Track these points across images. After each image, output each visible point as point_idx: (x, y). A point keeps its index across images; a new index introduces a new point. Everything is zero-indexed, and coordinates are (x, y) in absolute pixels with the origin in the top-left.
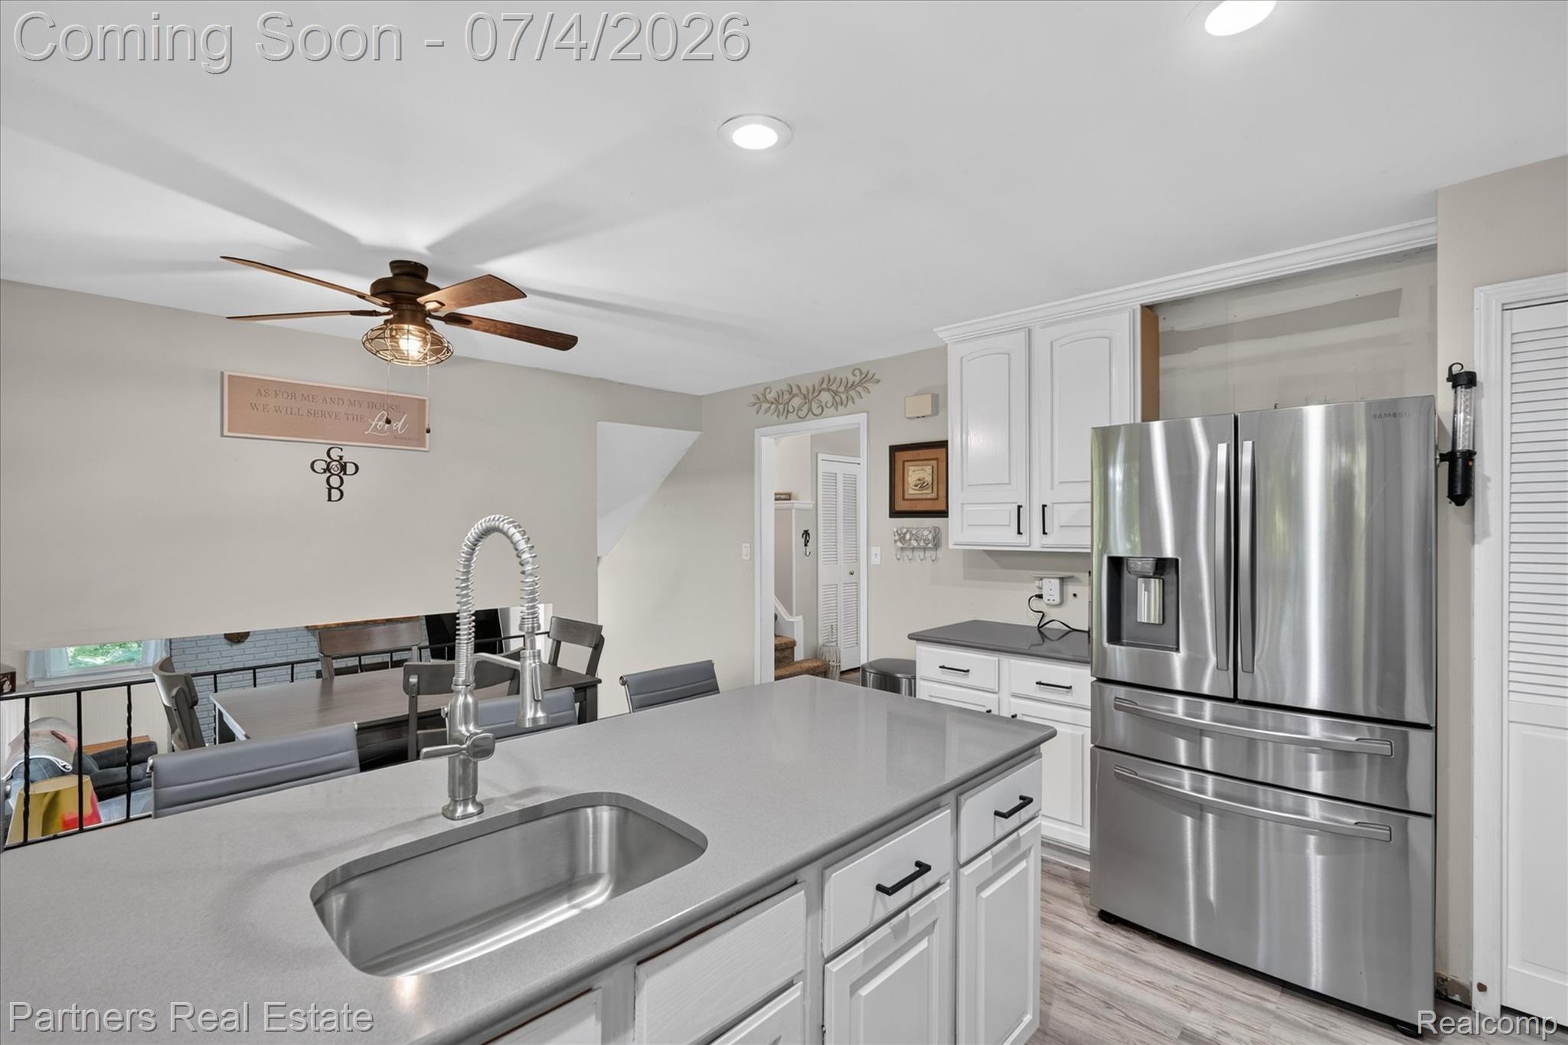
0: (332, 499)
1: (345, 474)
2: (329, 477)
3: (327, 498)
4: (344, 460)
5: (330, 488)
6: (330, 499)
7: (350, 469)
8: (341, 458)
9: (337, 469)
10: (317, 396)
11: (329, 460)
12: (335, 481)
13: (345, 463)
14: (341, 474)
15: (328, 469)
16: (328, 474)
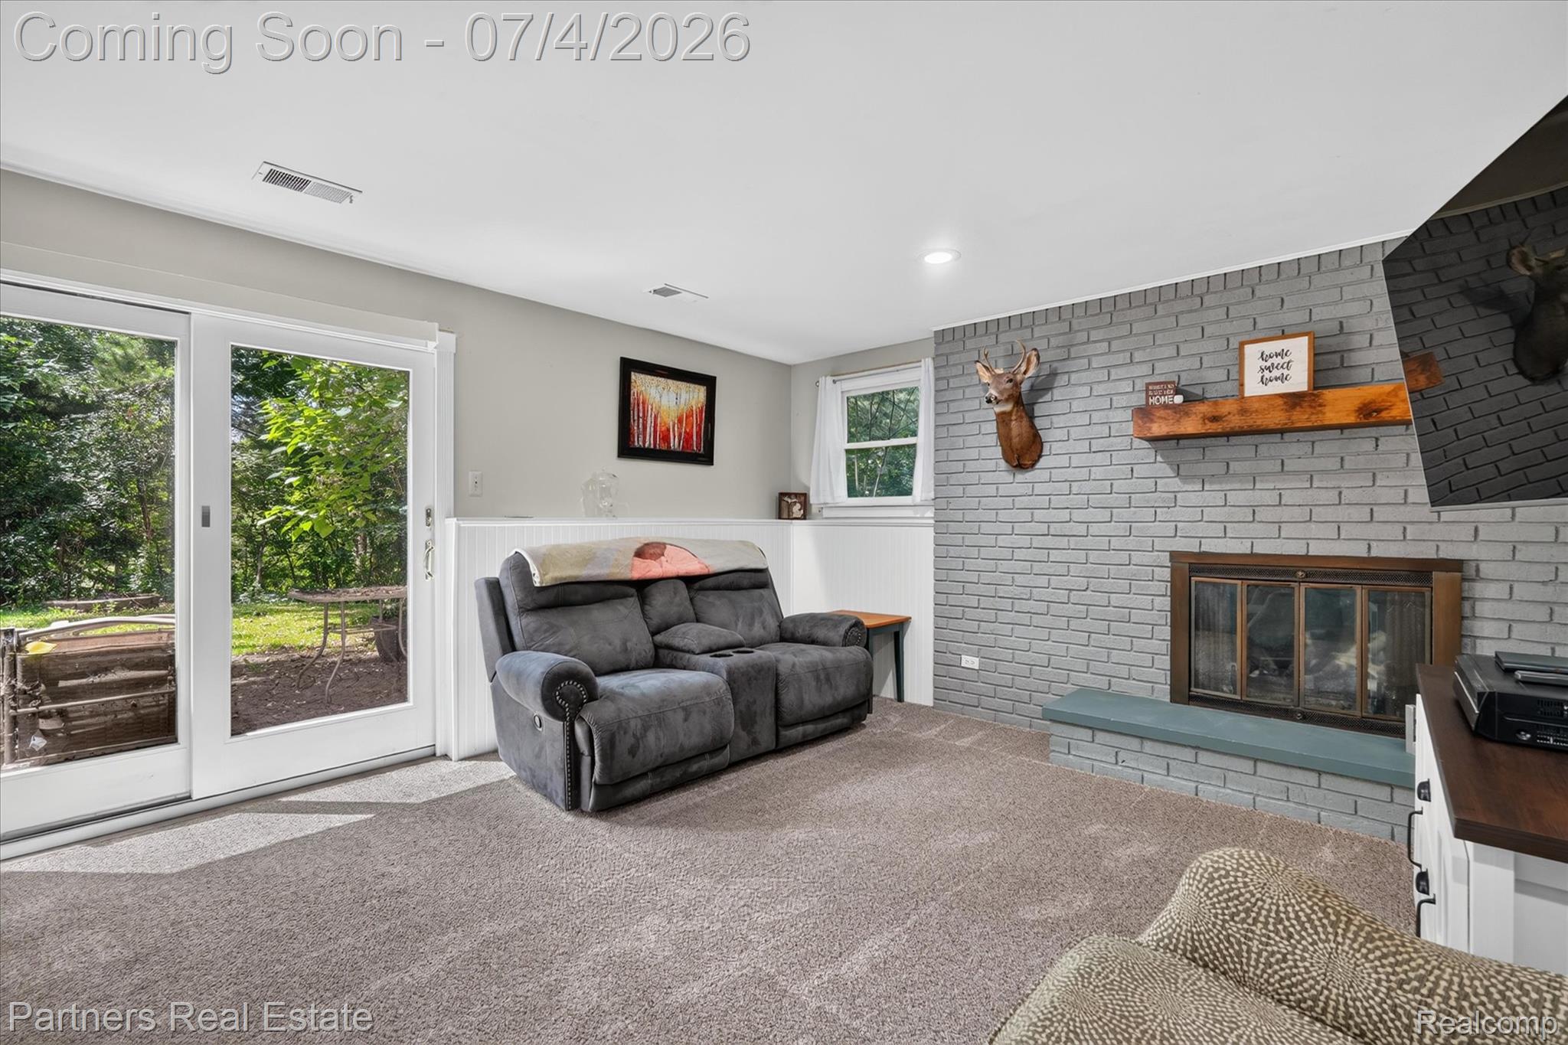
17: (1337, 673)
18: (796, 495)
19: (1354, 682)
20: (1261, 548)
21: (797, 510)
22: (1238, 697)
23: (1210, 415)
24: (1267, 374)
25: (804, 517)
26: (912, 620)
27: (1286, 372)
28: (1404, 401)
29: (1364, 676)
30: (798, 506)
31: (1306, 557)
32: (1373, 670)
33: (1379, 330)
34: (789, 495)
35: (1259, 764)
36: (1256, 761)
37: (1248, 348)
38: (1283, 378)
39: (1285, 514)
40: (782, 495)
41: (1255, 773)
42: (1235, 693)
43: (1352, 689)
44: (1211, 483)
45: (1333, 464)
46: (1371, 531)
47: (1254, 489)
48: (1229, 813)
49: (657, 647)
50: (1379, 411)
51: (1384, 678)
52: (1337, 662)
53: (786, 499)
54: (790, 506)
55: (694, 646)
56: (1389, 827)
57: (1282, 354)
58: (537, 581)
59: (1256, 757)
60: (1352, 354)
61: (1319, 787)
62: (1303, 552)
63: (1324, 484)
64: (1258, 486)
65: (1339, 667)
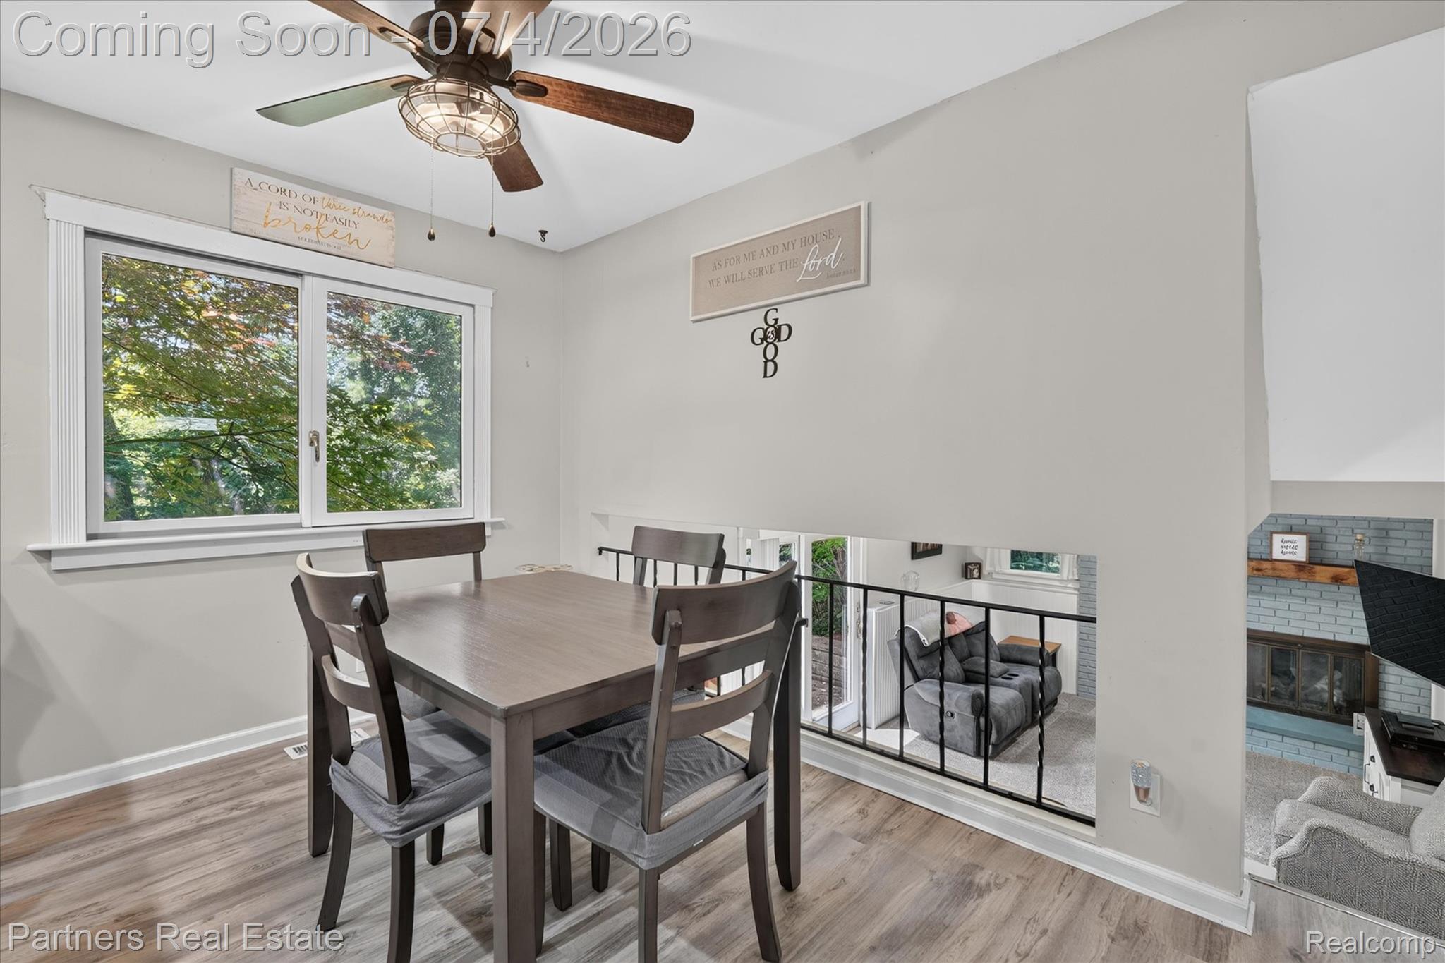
0: (768, 375)
1: (779, 341)
2: (766, 347)
3: (763, 375)
4: (779, 323)
5: (767, 361)
6: (765, 376)
7: (785, 331)
8: (776, 320)
9: (773, 334)
10: (755, 252)
11: (765, 327)
12: (771, 349)
13: (780, 326)
14: (776, 343)
15: (764, 339)
16: (765, 343)
17: (1316, 692)
18: (975, 564)
19: (1326, 696)
20: (1279, 630)
21: (976, 573)
22: (1266, 702)
23: (1255, 567)
24: (1285, 550)
25: (979, 577)
26: (1062, 646)
27: (1295, 551)
28: (1354, 577)
29: (1332, 696)
30: (976, 570)
31: (1302, 637)
32: (1336, 692)
33: (1340, 535)
34: (970, 564)
35: (1285, 737)
36: (1283, 736)
37: (1275, 536)
38: (1294, 553)
39: (1292, 615)
40: (967, 565)
41: (1283, 741)
42: (1264, 699)
43: (1326, 701)
44: (1252, 595)
45: (1317, 595)
46: (1335, 628)
47: (1275, 601)
48: (1272, 760)
49: (965, 671)
50: (1342, 580)
51: (1341, 696)
52: (1316, 686)
53: (970, 567)
54: (972, 571)
55: (995, 674)
56: (1347, 767)
57: (1292, 542)
58: (927, 643)
59: (1283, 734)
60: (1327, 544)
61: (1314, 749)
62: (1301, 634)
63: (1312, 603)
64: (1277, 599)
65: (1317, 689)
